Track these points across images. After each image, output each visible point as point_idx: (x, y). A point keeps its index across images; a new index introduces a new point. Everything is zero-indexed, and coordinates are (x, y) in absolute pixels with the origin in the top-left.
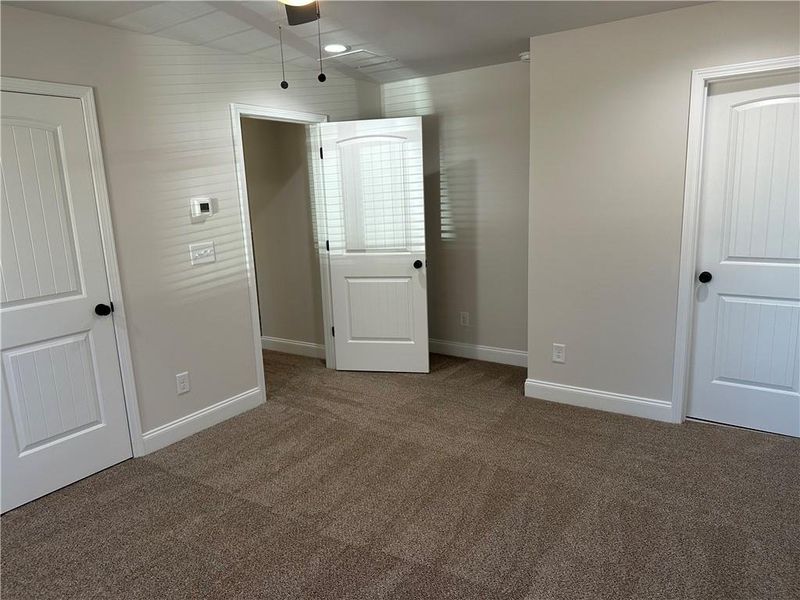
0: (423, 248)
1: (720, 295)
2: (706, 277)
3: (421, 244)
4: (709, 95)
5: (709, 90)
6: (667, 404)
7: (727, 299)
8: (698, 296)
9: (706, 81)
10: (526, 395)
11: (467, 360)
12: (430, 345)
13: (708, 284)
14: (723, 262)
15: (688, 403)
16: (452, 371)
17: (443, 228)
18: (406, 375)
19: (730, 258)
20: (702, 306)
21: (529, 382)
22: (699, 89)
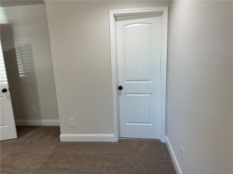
0: (7, 83)
1: (126, 94)
2: (120, 88)
3: (5, 81)
4: (115, 21)
5: (115, 18)
6: (112, 135)
7: (128, 95)
8: (119, 95)
9: (114, 15)
10: (61, 141)
11: (37, 127)
12: (16, 123)
13: (122, 90)
14: (125, 82)
15: (119, 133)
16: (29, 134)
17: (20, 72)
18: (5, 141)
19: (128, 81)
20: (120, 98)
21: (61, 135)
22: (112, 19)
